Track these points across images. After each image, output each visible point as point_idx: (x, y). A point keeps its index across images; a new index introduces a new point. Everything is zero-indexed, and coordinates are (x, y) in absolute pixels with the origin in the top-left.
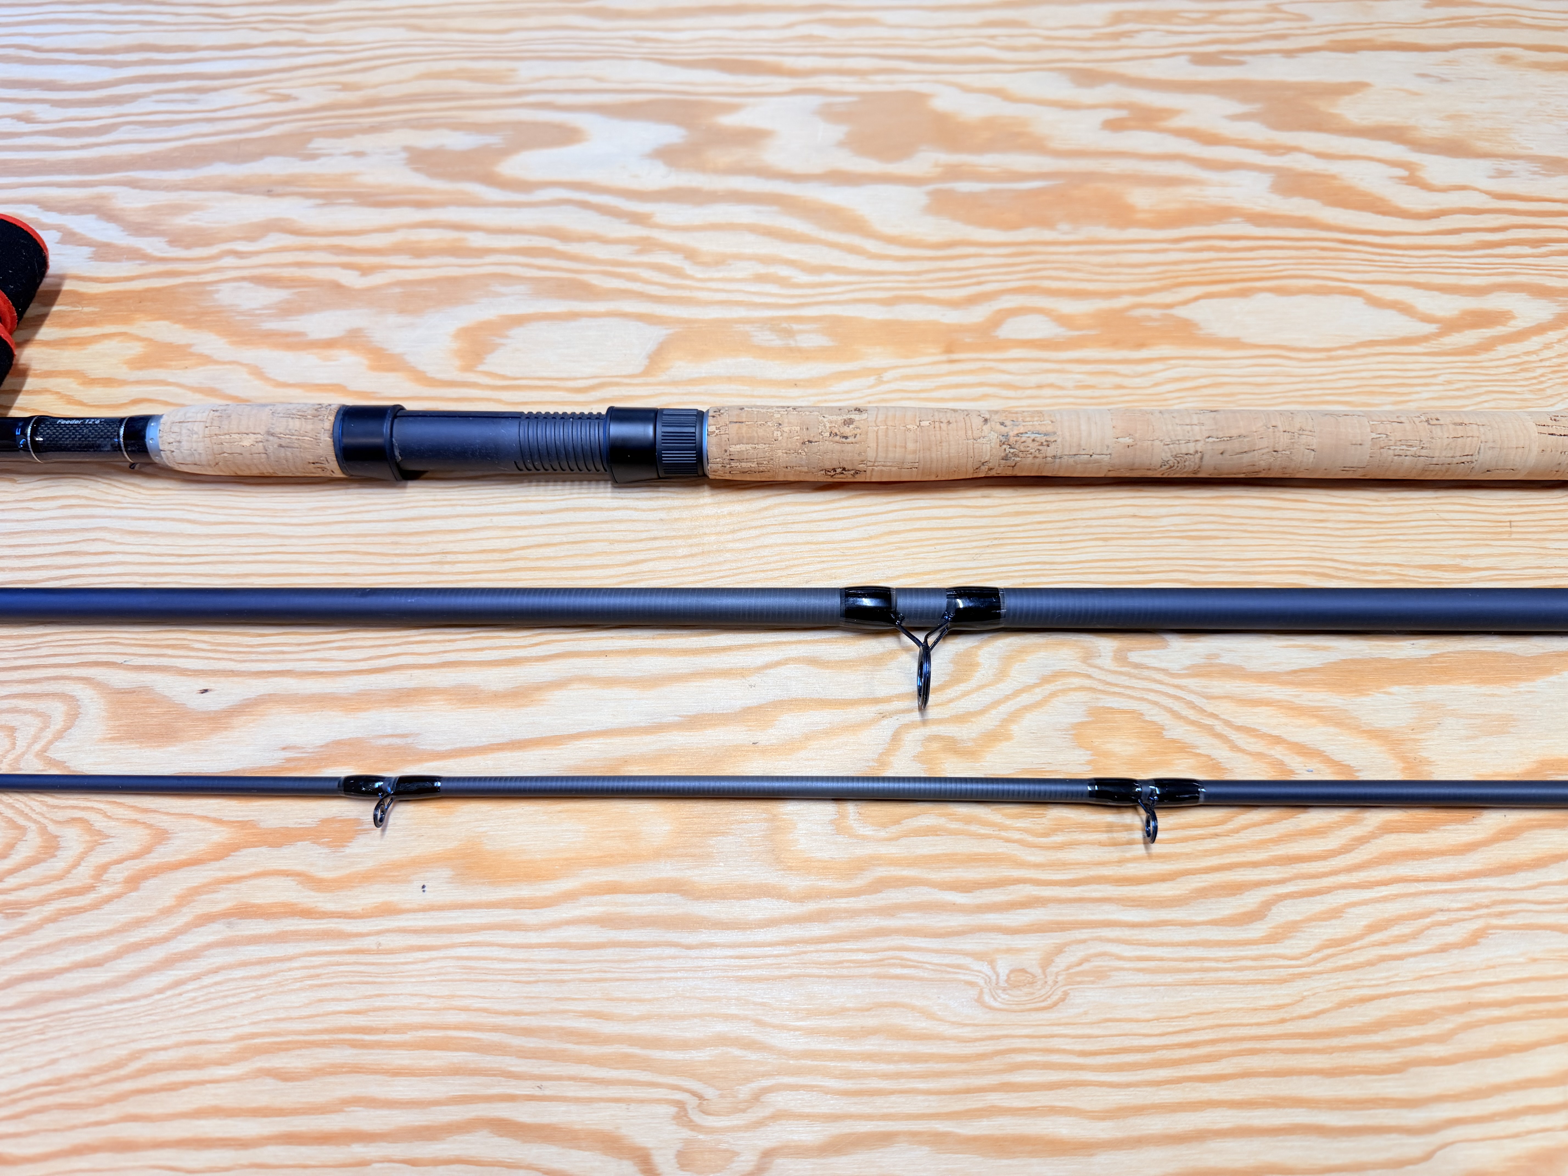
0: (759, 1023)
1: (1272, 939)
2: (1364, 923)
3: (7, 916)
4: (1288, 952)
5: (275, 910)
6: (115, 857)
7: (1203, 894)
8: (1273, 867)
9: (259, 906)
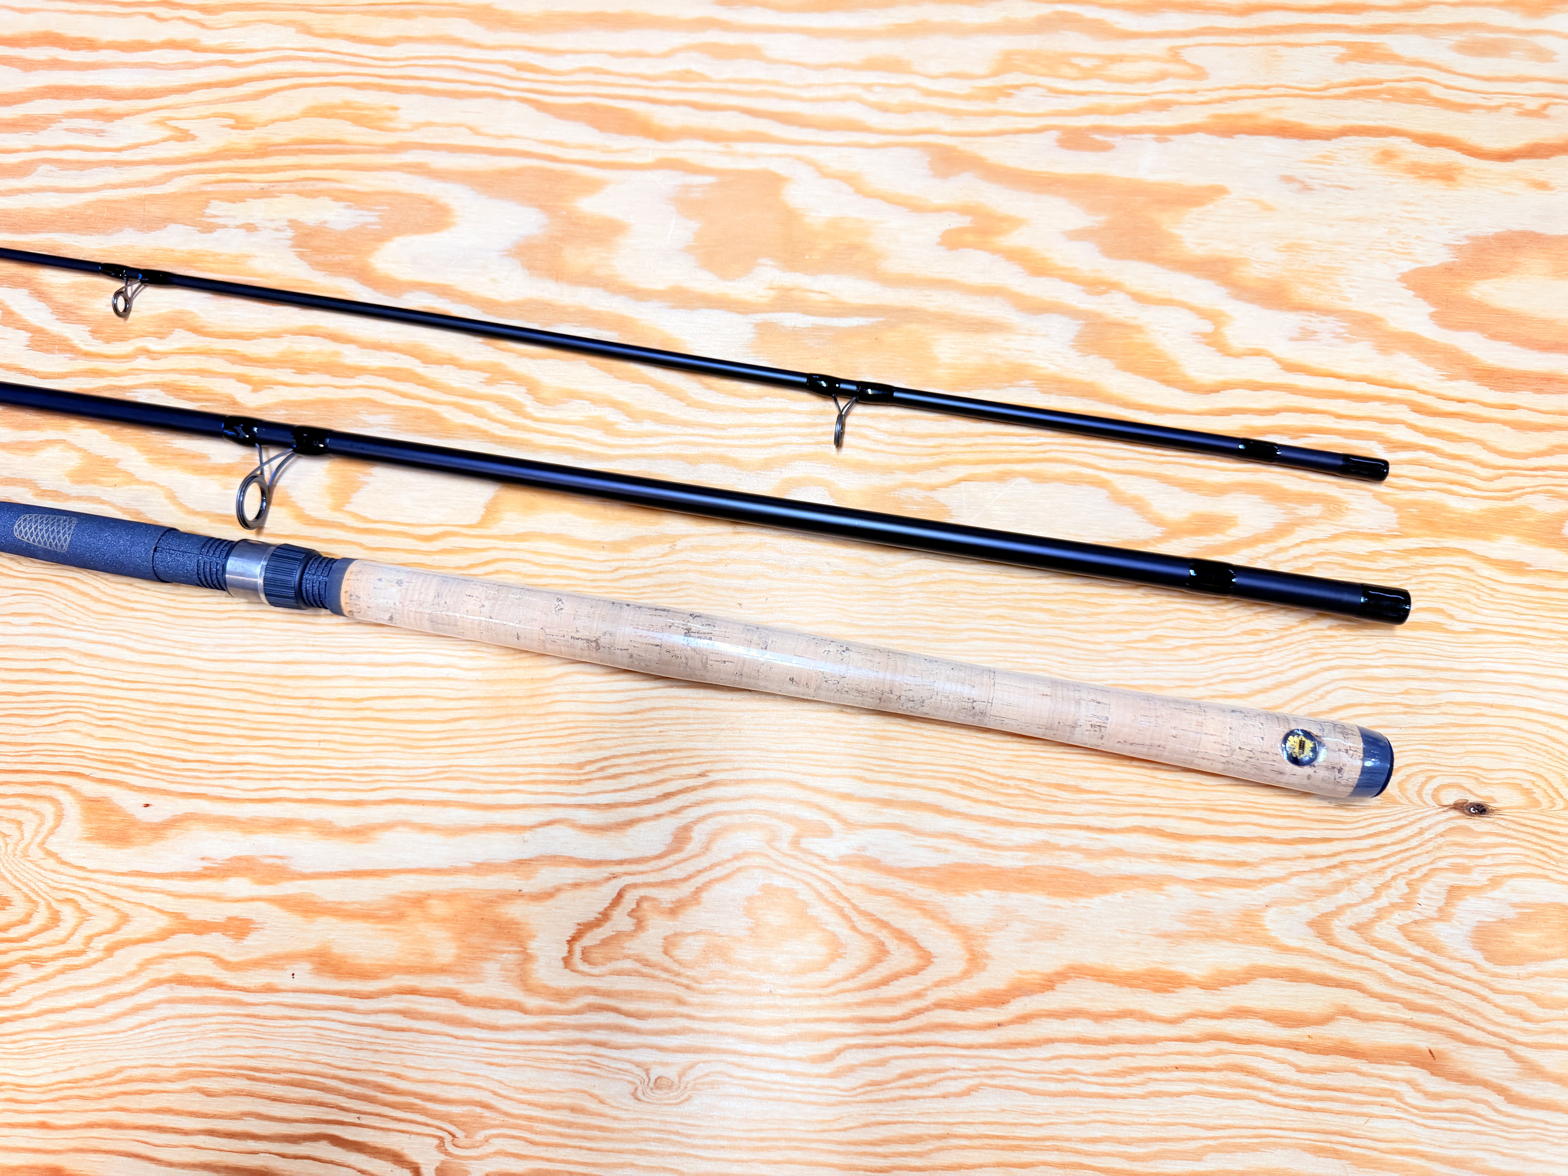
0: (495, 1093)
1: (833, 1075)
2: (899, 1071)
3: (34, 966)
4: (842, 1085)
5: (199, 981)
6: (97, 930)
7: (795, 1038)
8: (850, 1024)
9: (189, 977)
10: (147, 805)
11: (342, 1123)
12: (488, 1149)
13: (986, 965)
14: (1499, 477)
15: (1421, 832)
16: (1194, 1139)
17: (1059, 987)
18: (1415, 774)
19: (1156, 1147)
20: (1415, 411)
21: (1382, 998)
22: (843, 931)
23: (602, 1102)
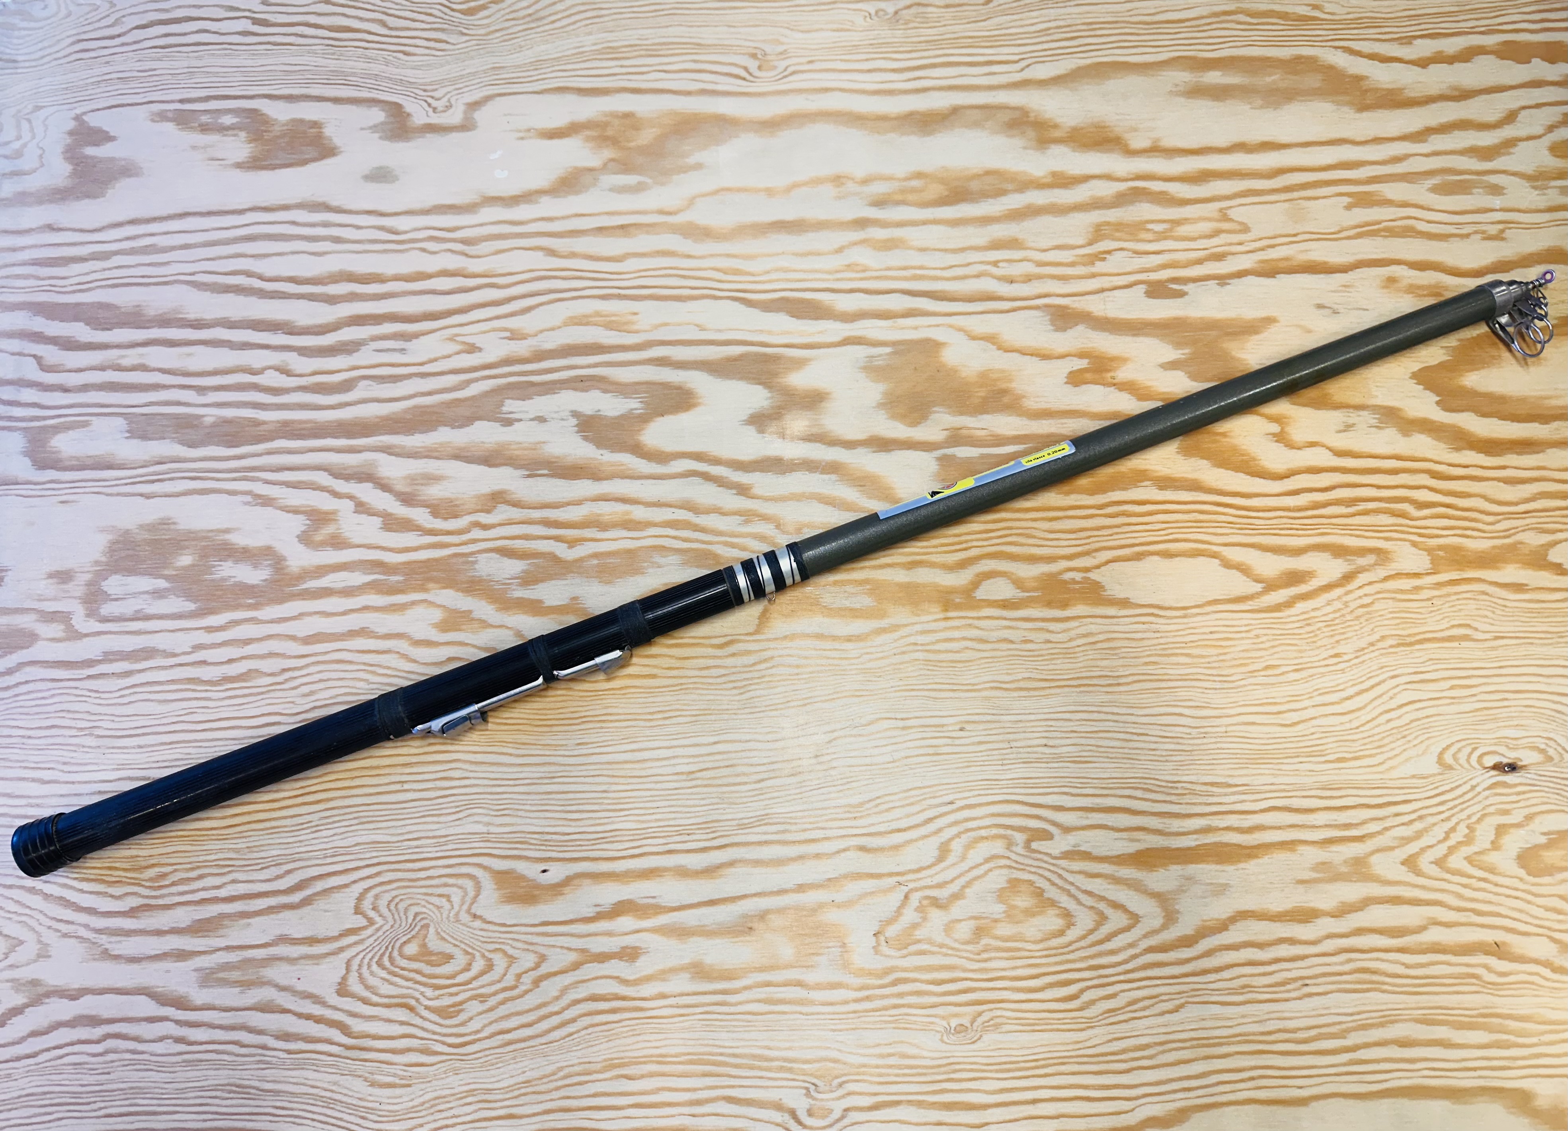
0: (839, 1050)
1: (1080, 1009)
2: (1126, 1001)
3: (481, 1002)
4: (1088, 1015)
6: (523, 969)
7: (1051, 985)
10: (544, 871)
11: (733, 1087)
12: (841, 1092)
13: (1178, 918)
14: (1499, 521)
15: (1473, 788)
16: (1340, 1023)
17: (1231, 927)
18: (1464, 747)
19: (1313, 1033)
20: (1433, 478)
21: (1459, 910)
22: (1071, 905)
23: (918, 1047)
